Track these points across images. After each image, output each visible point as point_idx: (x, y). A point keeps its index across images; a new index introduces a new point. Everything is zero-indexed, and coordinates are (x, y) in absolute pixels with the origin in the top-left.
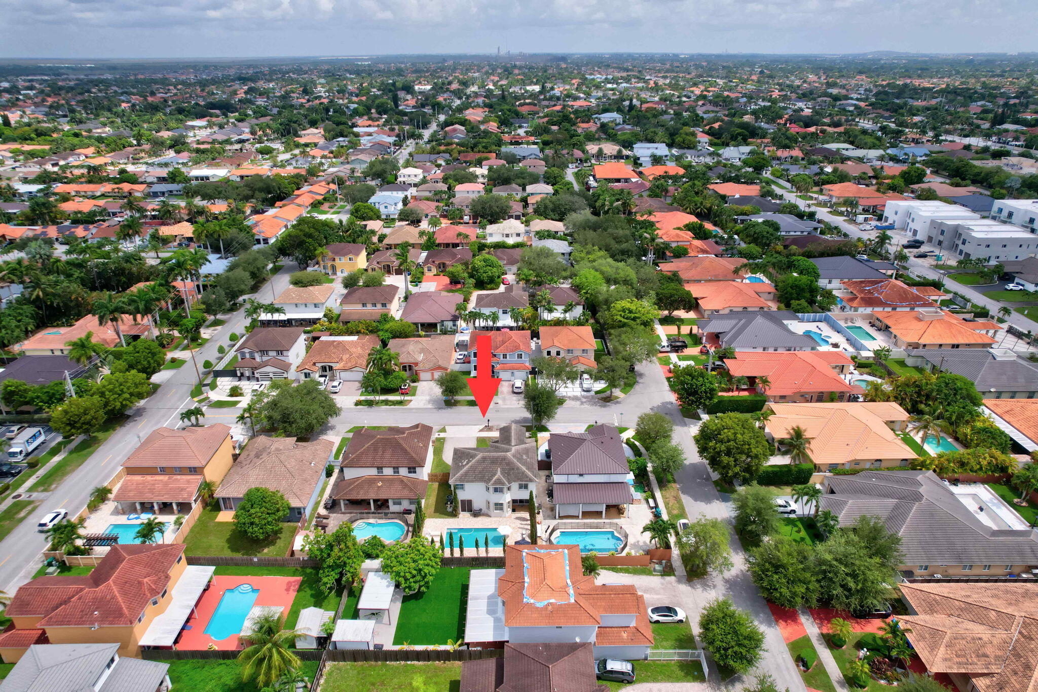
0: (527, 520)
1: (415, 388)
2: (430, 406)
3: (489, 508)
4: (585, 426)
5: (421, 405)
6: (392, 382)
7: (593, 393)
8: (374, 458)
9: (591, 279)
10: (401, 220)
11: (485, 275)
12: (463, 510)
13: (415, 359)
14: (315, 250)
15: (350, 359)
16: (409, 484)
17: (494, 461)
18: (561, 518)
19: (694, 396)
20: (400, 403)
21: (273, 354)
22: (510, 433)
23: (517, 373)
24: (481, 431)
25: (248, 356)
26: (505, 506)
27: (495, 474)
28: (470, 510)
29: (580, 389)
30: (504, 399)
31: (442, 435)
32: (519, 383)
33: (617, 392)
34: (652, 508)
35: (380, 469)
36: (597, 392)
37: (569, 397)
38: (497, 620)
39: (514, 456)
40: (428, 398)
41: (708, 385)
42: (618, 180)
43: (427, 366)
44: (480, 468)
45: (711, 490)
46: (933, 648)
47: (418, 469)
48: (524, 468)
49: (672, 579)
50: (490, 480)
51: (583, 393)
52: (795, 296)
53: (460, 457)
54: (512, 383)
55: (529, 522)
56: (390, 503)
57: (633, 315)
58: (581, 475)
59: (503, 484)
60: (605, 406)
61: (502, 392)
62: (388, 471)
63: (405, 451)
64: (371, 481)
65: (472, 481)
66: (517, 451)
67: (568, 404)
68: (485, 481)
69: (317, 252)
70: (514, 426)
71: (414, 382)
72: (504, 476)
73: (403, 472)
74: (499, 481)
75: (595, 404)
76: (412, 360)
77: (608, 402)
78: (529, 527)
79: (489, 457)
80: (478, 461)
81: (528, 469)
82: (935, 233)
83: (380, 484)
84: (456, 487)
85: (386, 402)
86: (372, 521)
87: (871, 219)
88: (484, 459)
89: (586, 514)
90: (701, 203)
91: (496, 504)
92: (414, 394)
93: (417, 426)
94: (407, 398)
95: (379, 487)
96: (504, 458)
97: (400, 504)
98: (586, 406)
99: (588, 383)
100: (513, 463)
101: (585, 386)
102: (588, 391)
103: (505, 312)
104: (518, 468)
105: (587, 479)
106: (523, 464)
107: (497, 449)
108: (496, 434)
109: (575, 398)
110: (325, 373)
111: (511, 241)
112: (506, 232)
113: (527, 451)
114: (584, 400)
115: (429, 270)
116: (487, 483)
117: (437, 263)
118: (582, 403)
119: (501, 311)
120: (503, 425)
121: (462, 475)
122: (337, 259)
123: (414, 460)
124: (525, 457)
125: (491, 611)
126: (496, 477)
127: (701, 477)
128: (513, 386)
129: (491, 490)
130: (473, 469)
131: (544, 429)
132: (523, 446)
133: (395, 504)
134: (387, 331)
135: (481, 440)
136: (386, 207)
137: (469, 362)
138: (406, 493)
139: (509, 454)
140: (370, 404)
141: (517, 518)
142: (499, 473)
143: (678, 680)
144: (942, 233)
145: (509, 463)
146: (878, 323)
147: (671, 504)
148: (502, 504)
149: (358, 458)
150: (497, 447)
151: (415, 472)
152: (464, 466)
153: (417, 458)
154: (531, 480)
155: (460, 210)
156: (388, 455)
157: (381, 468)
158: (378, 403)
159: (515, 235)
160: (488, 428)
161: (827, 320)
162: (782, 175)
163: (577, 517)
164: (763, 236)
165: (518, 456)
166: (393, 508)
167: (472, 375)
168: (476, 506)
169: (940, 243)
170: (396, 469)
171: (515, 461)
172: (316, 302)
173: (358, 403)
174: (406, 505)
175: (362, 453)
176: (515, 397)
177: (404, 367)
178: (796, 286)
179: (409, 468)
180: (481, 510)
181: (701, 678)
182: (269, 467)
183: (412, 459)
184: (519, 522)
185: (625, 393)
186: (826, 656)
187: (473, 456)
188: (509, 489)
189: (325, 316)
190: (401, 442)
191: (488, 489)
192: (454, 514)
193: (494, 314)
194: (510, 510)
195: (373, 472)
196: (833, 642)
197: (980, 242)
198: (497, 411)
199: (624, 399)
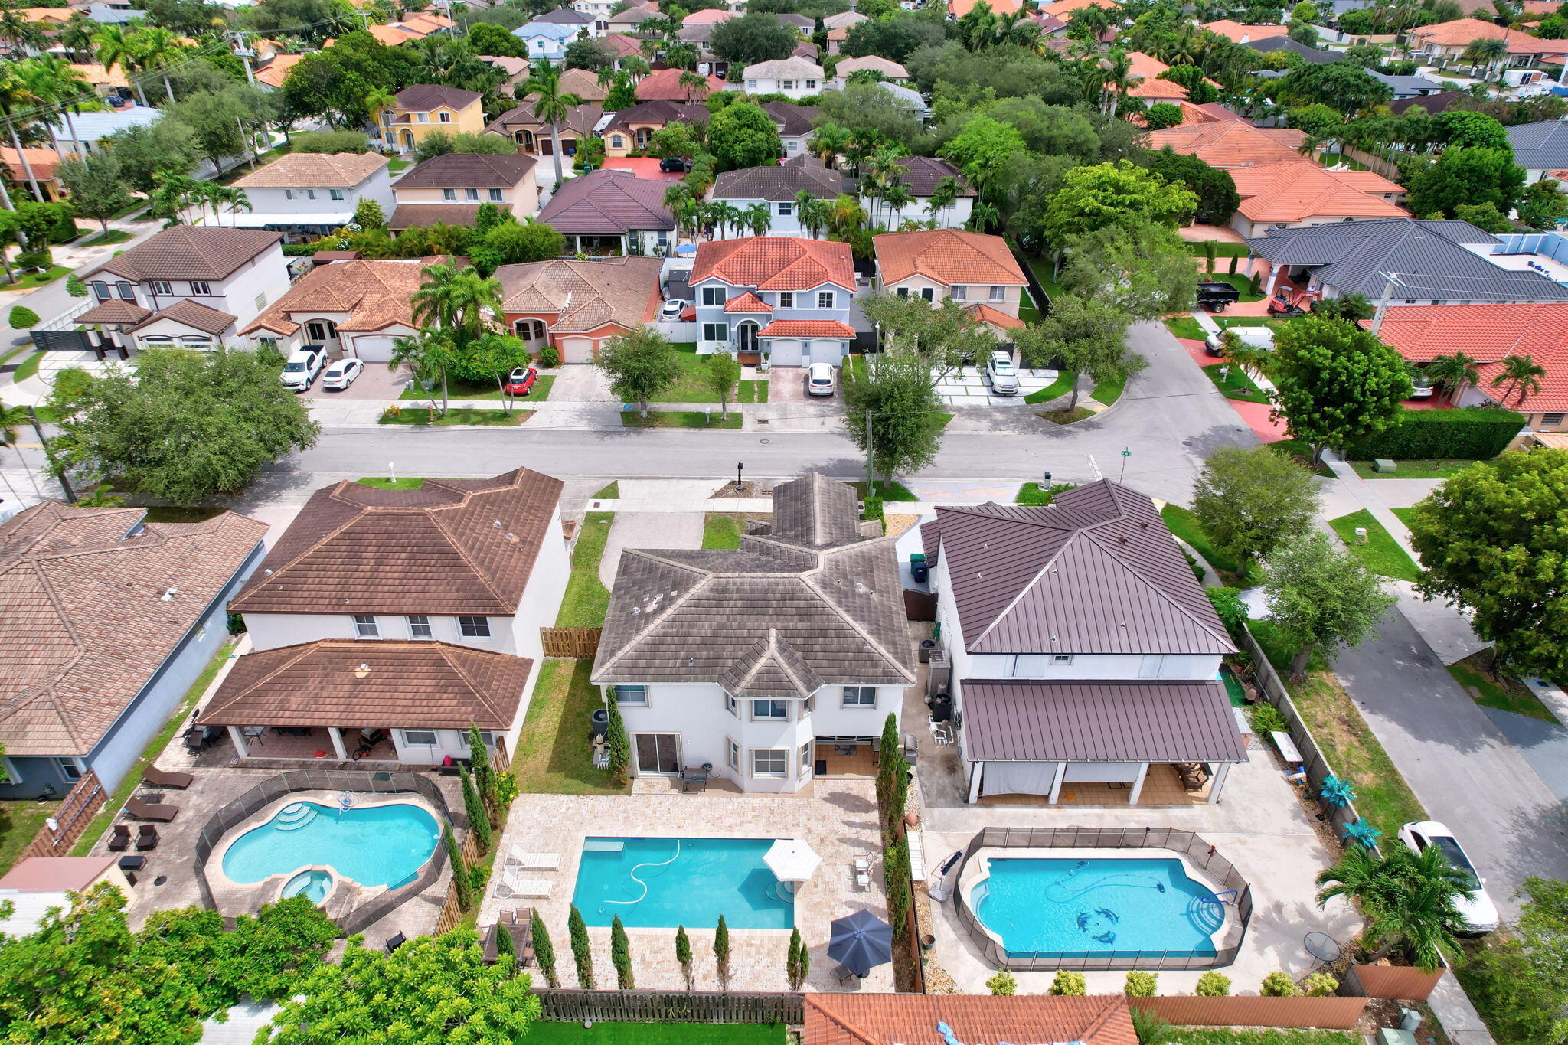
0: (866, 807)
1: (549, 382)
2: (581, 426)
3: (734, 762)
4: (1015, 488)
5: (559, 423)
6: (482, 362)
7: (1019, 401)
8: (344, 582)
9: (992, 136)
10: (570, 66)
11: (737, 147)
12: (648, 765)
13: (550, 305)
14: (366, 94)
15: (380, 306)
16: (462, 672)
17: (756, 602)
18: (985, 801)
19: (1337, 405)
20: (503, 417)
21: (182, 289)
22: (809, 503)
23: (817, 346)
24: (718, 495)
25: (114, 292)
26: (792, 762)
27: (758, 653)
28: (671, 765)
29: (985, 391)
30: (784, 414)
31: (607, 505)
32: (822, 371)
33: (1086, 400)
34: (1293, 767)
35: (364, 619)
36: (1031, 399)
37: (959, 410)
39: (825, 585)
40: (580, 405)
41: (1386, 373)
43: (581, 324)
44: (705, 628)
47: (492, 623)
48: (861, 630)
50: (738, 673)
51: (995, 400)
52: (1465, 194)
53: (640, 584)
54: (804, 371)
55: (874, 817)
56: (396, 736)
57: (1128, 198)
58: (1062, 656)
59: (789, 690)
60: (1058, 434)
61: (777, 394)
62: (393, 629)
63: (454, 562)
64: (333, 661)
65: (676, 677)
66: (836, 566)
67: (957, 426)
68: (721, 678)
69: (369, 100)
70: (818, 483)
71: (547, 364)
72: (792, 661)
73: (445, 630)
74: (772, 680)
75: (1030, 427)
76: (540, 308)
77: (1067, 422)
78: (876, 837)
79: (739, 588)
80: (697, 603)
81: (876, 632)
83: (362, 671)
84: (617, 695)
85: (465, 416)
86: (331, 799)
87: (1537, 77)
88: (720, 592)
89: (1075, 790)
90: (1184, 43)
91: (760, 754)
92: (543, 397)
93: (510, 477)
94: (519, 405)
95: (358, 682)
96: (793, 593)
97: (430, 740)
98: (1010, 434)
99: (1008, 372)
100: (822, 610)
101: (1001, 380)
102: (1008, 394)
103: (785, 210)
104: (841, 631)
105: (1082, 669)
106: (859, 614)
107: (767, 559)
108: (763, 505)
109: (975, 412)
110: (319, 342)
111: (796, 94)
112: (787, 76)
113: (867, 566)
114: (999, 417)
115: (617, 145)
116: (731, 685)
117: (633, 128)
118: (996, 425)
119: (775, 209)
120: (783, 478)
121: (639, 654)
122: (414, 116)
123: (481, 593)
124: (862, 588)
126: (762, 662)
127: (1404, 651)
128: (806, 379)
129: (744, 704)
130: (680, 629)
131: (900, 494)
132: (854, 548)
133: (412, 739)
134: (490, 245)
135: (716, 524)
136: (541, 45)
137: (692, 319)
138: (448, 702)
139: (808, 579)
140: (420, 418)
141: (835, 798)
142: (772, 648)
145: (809, 611)
147: (1341, 749)
148: (781, 754)
149: (292, 581)
150: (766, 551)
151: (485, 632)
152: (648, 618)
153: (492, 588)
154: (890, 678)
155: (691, 48)
156: (392, 573)
157: (370, 616)
158: (441, 417)
159: (803, 84)
160: (739, 488)
162: (1316, 16)
163: (1043, 800)
164: (1349, 85)
165: (839, 582)
166: (409, 753)
167: (700, 351)
168: (691, 753)
170: (418, 621)
171: (830, 601)
172: (334, 185)
173: (390, 417)
174: (450, 745)
175: (308, 564)
176: (812, 408)
177: (523, 328)
178: (1472, 170)
179: (464, 619)
180: (707, 767)
183: (472, 588)
184: (838, 813)
185: (1108, 401)
187: (682, 583)
188: (807, 705)
189: (356, 219)
190: (443, 527)
191: (731, 704)
192: (614, 780)
193: (758, 209)
194: (808, 770)
195: (344, 628)
198: (765, 442)
199: (1107, 415)
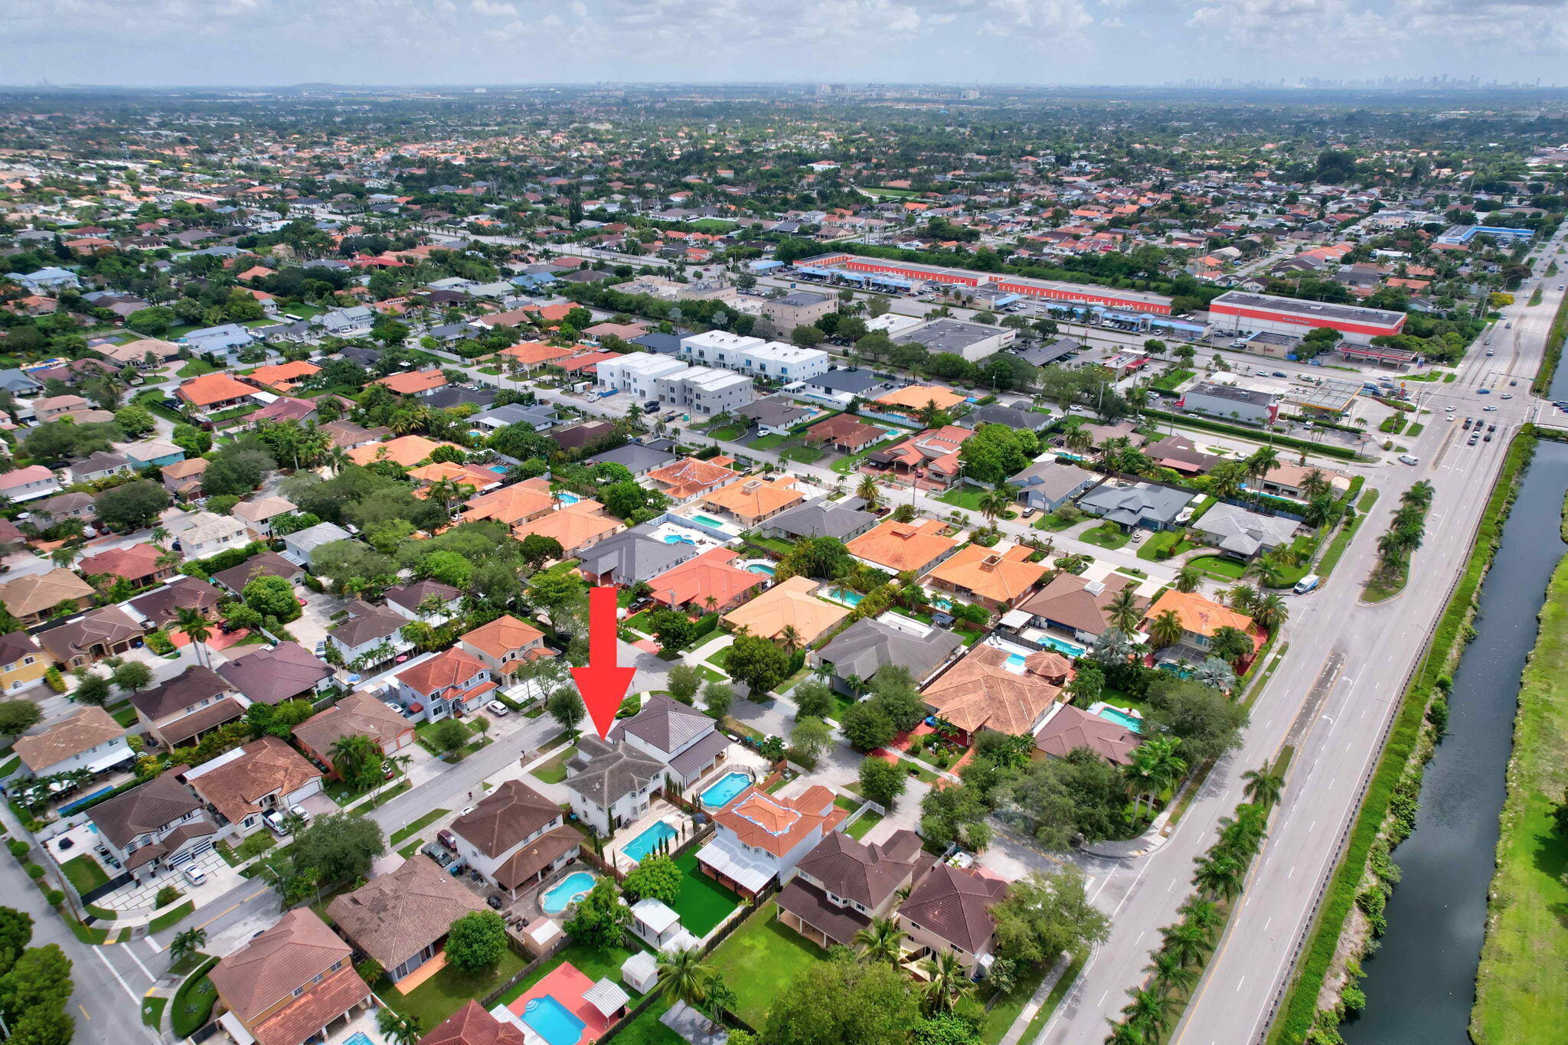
2: (436, 774)
3: (635, 813)
5: (426, 778)
8: (515, 832)
15: (290, 775)
17: (621, 770)
18: (689, 786)
21: (176, 823)
23: (483, 696)
24: (523, 765)
25: (139, 845)
28: (620, 825)
30: (501, 727)
32: (499, 704)
35: (525, 838)
38: (755, 867)
40: (421, 767)
42: (230, 402)
43: (390, 736)
45: (753, 706)
46: (964, 719)
48: (647, 762)
49: (801, 777)
52: (631, 505)
56: (552, 863)
64: (525, 854)
79: (615, 769)
82: (665, 391)
83: (535, 852)
84: (610, 810)
87: (590, 387)
89: (704, 772)
94: (401, 779)
95: (535, 856)
103: (388, 638)
104: (644, 765)
106: (642, 759)
107: (607, 761)
111: (238, 545)
112: (222, 535)
119: (385, 639)
124: (634, 754)
125: (745, 866)
127: (739, 700)
132: (620, 747)
133: (556, 861)
137: (421, 710)
139: (625, 758)
140: (369, 807)
142: (634, 777)
143: (872, 826)
144: (672, 390)
146: (711, 507)
147: (742, 731)
148: (645, 803)
150: (602, 760)
151: (555, 823)
153: (552, 808)
155: (78, 521)
158: (376, 802)
159: (235, 536)
161: (669, 519)
162: (437, 345)
163: (699, 779)
166: (559, 864)
168: (624, 818)
169: (673, 400)
172: (111, 738)
175: (500, 834)
176: (507, 720)
178: (629, 495)
179: (550, 822)
180: (628, 820)
181: (880, 817)
182: (415, 907)
186: (918, 762)
189: (134, 749)
192: (611, 837)
196: (914, 752)
197: (719, 395)
198: (509, 741)
